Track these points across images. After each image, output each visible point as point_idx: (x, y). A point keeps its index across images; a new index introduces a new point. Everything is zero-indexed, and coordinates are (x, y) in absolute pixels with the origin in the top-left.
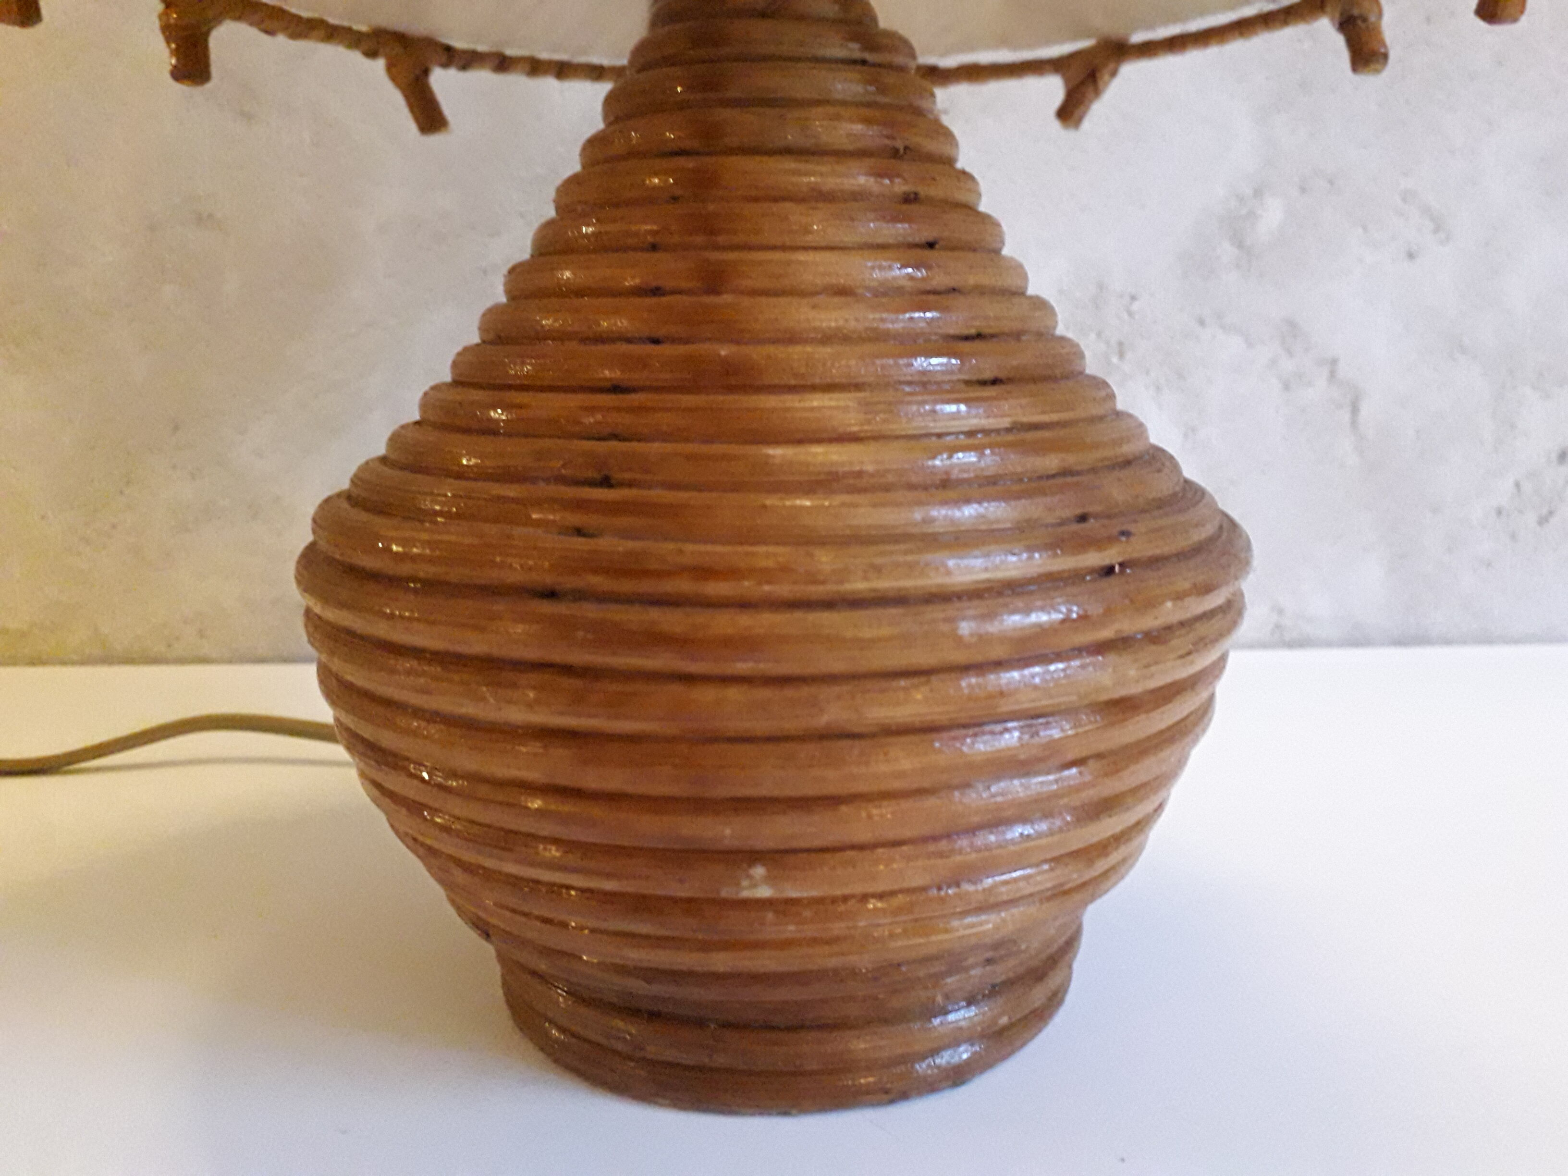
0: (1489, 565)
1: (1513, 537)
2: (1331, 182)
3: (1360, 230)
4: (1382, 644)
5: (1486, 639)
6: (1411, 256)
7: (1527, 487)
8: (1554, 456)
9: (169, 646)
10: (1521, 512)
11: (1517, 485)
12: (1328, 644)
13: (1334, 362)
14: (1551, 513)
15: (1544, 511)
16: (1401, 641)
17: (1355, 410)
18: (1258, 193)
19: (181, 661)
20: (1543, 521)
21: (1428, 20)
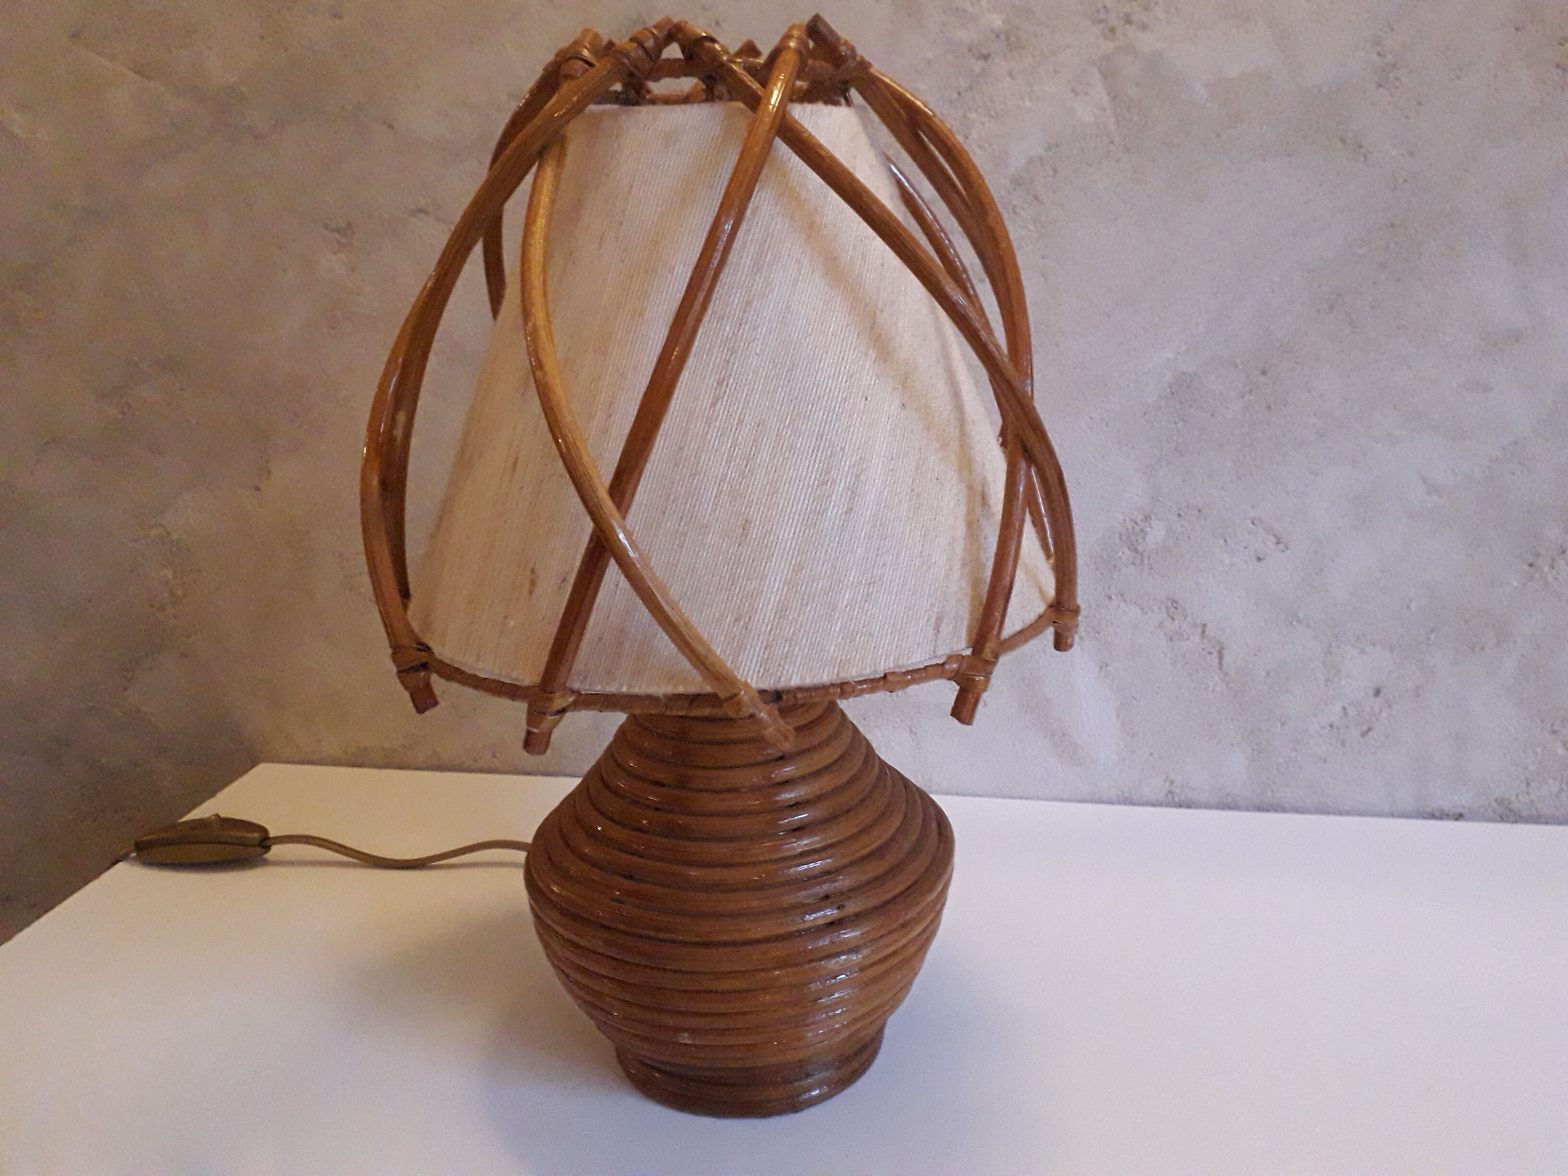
0: (1325, 761)
1: (1343, 744)
2: (1199, 511)
3: (1222, 542)
4: (1247, 809)
5: (1323, 810)
6: (1259, 559)
7: (1352, 712)
8: (1371, 692)
9: (476, 760)
10: (1347, 727)
11: (1344, 708)
12: (1207, 806)
13: (1205, 625)
14: (1369, 729)
15: (1365, 728)
16: (1261, 808)
17: (1221, 657)
18: (1147, 518)
19: (481, 771)
20: (1364, 734)
21: (1269, 408)
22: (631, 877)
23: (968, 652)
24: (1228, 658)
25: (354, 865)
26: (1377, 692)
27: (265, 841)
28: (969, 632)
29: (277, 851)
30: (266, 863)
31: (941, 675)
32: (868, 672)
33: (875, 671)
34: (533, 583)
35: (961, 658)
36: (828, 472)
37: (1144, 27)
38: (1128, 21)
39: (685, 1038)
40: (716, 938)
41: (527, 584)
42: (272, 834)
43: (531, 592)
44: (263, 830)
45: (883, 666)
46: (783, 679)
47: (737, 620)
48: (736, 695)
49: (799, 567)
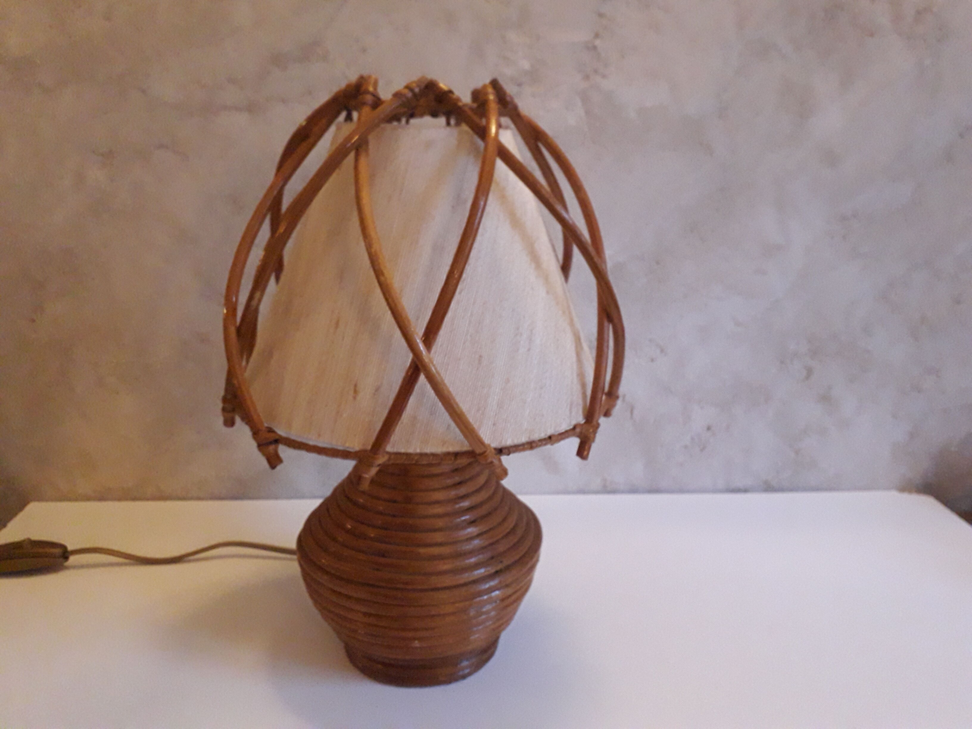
0: (682, 465)
3: (634, 352)
7: (696, 439)
8: (705, 429)
10: (693, 447)
11: (692, 437)
14: (704, 448)
15: (702, 447)
17: (632, 413)
21: (660, 281)
22: (383, 556)
23: (583, 422)
24: (636, 412)
25: (126, 564)
26: (709, 428)
27: (65, 554)
28: (583, 412)
29: (72, 559)
30: (67, 568)
31: (574, 435)
32: (543, 435)
33: (546, 435)
34: (356, 391)
35: (581, 425)
36: (518, 329)
37: (604, 76)
38: (596, 71)
39: (417, 644)
40: (439, 586)
41: (352, 392)
42: (70, 548)
43: (355, 398)
44: (64, 547)
45: (549, 432)
46: (503, 441)
47: (478, 410)
48: (485, 452)
49: (508, 381)
